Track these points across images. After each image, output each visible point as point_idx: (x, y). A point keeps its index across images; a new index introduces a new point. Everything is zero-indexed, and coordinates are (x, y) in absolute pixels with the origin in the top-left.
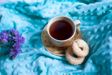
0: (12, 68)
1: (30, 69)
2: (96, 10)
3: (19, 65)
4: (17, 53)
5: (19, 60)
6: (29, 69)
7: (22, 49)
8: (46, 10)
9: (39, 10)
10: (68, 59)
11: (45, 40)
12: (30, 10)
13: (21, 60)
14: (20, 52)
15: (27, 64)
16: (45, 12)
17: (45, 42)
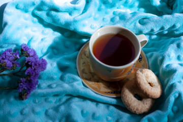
0: (19, 114)
1: (53, 119)
2: (174, 26)
3: (33, 111)
4: (31, 87)
5: (34, 102)
6: (51, 118)
7: (40, 82)
8: (86, 22)
9: (75, 21)
10: (126, 101)
11: (82, 68)
12: (59, 20)
13: (37, 101)
14: (37, 86)
15: (47, 108)
16: (84, 25)
17: (83, 71)
